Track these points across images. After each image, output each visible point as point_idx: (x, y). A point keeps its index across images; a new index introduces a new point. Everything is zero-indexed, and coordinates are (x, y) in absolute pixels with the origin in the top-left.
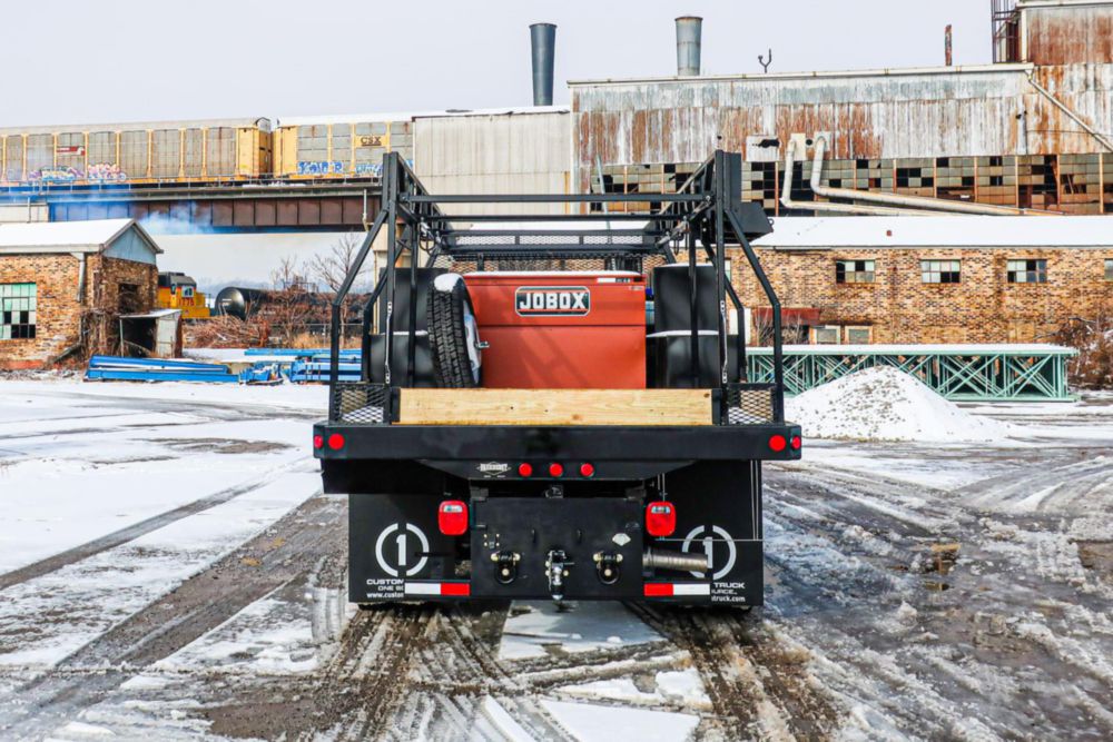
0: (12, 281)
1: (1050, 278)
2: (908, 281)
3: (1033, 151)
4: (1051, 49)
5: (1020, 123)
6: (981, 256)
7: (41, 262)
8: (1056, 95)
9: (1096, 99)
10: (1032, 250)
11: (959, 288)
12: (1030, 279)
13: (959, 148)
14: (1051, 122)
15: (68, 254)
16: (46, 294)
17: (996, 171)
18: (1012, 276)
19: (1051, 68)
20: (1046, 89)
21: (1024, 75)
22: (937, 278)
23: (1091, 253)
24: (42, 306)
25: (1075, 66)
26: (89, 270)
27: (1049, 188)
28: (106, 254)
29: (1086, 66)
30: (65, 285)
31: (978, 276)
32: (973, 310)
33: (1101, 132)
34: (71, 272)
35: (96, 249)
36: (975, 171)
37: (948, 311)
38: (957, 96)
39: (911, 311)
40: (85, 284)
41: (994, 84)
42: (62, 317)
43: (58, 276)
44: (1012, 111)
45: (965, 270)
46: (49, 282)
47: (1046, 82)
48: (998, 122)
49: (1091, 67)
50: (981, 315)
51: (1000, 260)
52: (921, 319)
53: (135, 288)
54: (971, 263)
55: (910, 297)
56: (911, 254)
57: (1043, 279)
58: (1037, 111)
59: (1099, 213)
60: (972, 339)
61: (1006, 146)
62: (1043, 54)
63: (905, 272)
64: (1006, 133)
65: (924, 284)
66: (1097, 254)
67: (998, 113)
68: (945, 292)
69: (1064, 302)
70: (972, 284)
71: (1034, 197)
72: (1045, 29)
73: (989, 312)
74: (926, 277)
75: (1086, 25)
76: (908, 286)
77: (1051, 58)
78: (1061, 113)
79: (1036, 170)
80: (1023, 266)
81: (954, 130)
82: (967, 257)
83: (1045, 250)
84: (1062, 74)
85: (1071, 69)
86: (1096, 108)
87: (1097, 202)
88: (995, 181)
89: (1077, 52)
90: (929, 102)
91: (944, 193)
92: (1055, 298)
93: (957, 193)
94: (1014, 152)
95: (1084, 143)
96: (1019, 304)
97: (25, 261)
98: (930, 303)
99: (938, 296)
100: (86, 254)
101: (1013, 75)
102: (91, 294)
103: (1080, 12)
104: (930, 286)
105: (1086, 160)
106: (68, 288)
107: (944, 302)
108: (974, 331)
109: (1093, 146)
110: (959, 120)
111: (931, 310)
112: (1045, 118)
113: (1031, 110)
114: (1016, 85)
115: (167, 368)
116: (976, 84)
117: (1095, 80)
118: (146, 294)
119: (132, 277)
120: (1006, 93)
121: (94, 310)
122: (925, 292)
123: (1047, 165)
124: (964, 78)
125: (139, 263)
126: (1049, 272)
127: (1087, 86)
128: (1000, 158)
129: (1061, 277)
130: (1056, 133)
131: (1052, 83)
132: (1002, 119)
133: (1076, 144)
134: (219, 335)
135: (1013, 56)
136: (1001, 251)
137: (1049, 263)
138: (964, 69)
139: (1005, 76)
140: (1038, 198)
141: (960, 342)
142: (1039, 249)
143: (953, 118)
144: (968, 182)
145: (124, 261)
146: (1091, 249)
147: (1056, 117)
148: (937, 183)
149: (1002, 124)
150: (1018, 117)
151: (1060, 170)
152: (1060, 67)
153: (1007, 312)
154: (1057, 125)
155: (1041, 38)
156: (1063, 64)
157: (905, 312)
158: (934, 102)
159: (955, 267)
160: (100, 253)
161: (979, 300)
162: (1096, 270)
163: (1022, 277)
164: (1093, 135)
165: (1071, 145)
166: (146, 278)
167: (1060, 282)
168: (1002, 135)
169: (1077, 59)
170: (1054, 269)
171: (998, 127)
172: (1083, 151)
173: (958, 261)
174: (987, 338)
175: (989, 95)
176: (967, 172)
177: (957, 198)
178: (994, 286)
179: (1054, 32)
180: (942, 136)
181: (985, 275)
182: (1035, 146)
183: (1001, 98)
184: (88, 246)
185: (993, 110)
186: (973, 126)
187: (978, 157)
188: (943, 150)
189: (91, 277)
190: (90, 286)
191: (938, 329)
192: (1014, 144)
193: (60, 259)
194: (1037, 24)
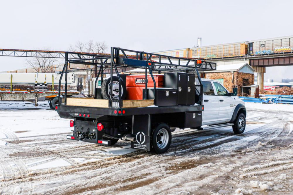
0: (219, 78)
7: (225, 74)
15: (230, 72)
16: (226, 81)
24: (225, 84)
26: (235, 75)
28: (239, 72)
30: (229, 79)
34: (231, 76)
35: (236, 71)
40: (234, 79)
42: (229, 87)
43: (228, 77)
46: (226, 78)
53: (247, 80)
97: (221, 74)
100: (234, 72)
102: (235, 81)
106: (230, 80)
115: (246, 99)
118: (251, 81)
119: (246, 77)
121: (236, 85)
125: (249, 74)
134: (283, 92)
145: (244, 73)
160: (237, 71)
166: (251, 77)
184: (234, 70)
189: (235, 77)
190: (235, 79)
193: (228, 73)
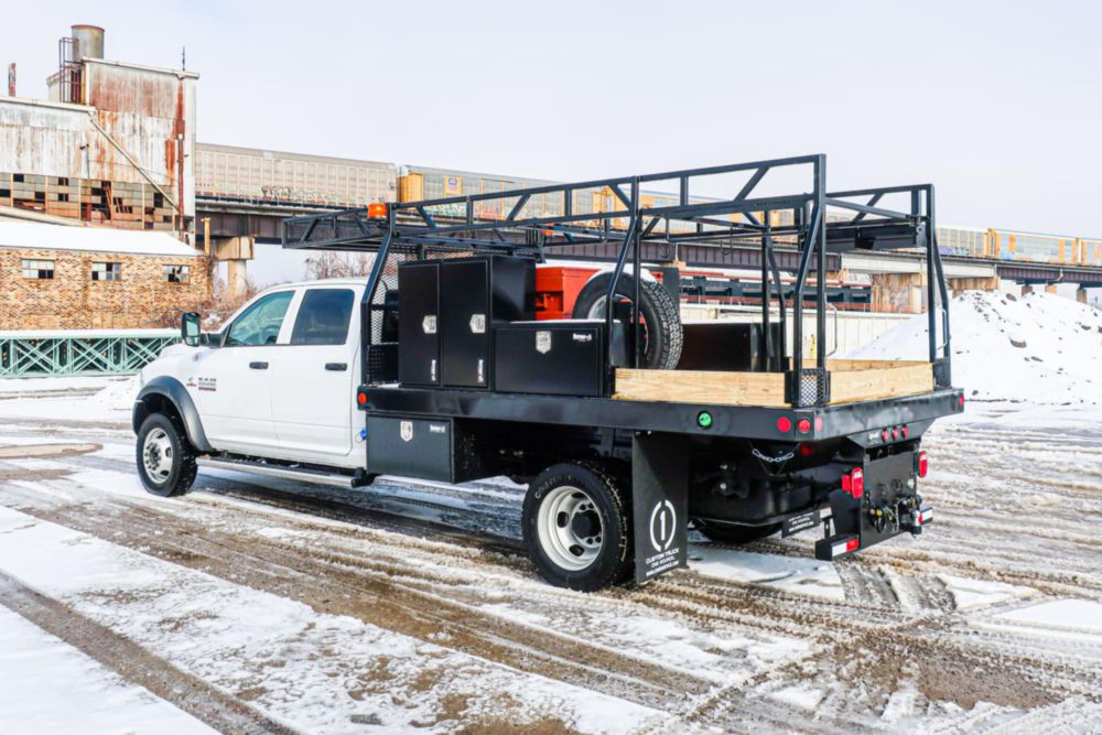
1: (124, 278)
2: (12, 277)
3: (93, 176)
4: (108, 98)
5: (83, 153)
6: (71, 258)
8: (111, 135)
9: (141, 143)
10: (111, 255)
11: (54, 283)
12: (109, 277)
13: (33, 167)
14: (108, 156)
17: (63, 189)
18: (95, 276)
19: (108, 113)
20: (104, 128)
21: (86, 115)
22: (35, 275)
23: (154, 259)
25: (126, 115)
27: (103, 206)
29: (134, 116)
31: (69, 274)
32: (64, 301)
33: (144, 167)
36: (45, 188)
37: (44, 302)
38: (32, 124)
39: (13, 301)
41: (64, 120)
44: (78, 142)
45: (59, 269)
47: (104, 123)
48: (66, 150)
49: (138, 117)
50: (72, 305)
51: (87, 262)
52: (21, 309)
54: (64, 263)
55: (13, 290)
56: (14, 253)
57: (118, 278)
58: (97, 145)
59: (141, 229)
60: (64, 325)
61: (72, 171)
62: (101, 102)
63: (8, 268)
64: (72, 158)
65: (25, 279)
66: (158, 261)
67: (66, 143)
68: (42, 286)
69: (134, 296)
70: (64, 281)
71: (93, 213)
72: (104, 82)
73: (78, 304)
74: (26, 274)
75: (135, 84)
76: (11, 281)
77: (108, 104)
78: (115, 150)
79: (96, 192)
80: (104, 267)
81: (29, 152)
82: (60, 258)
83: (121, 256)
84: (116, 119)
85: (123, 116)
86: (141, 149)
87: (139, 220)
88: (63, 197)
89: (128, 105)
90: (8, 125)
91: (19, 203)
92: (128, 294)
93: (31, 204)
94: (77, 176)
95: (131, 175)
96: (100, 297)
98: (29, 296)
99: (36, 290)
101: (78, 114)
103: (131, 74)
104: (30, 281)
105: (131, 188)
107: (42, 294)
108: (66, 319)
109: (138, 178)
110: (33, 144)
111: (30, 301)
112: (103, 152)
113: (92, 145)
114: (79, 122)
116: (47, 116)
117: (141, 128)
120: (73, 128)
122: (26, 286)
123: (102, 190)
124: (37, 110)
126: (123, 273)
127: (134, 131)
128: (67, 180)
129: (132, 277)
130: (111, 164)
131: (108, 126)
132: (69, 148)
133: (126, 175)
135: (76, 97)
136: (87, 255)
137: (123, 266)
138: (39, 103)
139: (71, 113)
140: (96, 214)
141: (54, 328)
142: (116, 254)
143: (28, 143)
144: (40, 197)
146: (152, 256)
147: (111, 152)
148: (14, 194)
149: (69, 152)
150: (82, 148)
151: (114, 193)
152: (115, 114)
153: (91, 303)
154: (112, 158)
155: (102, 90)
156: (117, 111)
157: (7, 302)
158: (12, 126)
159: (49, 266)
161: (70, 293)
162: (157, 273)
163: (102, 276)
164: (138, 169)
165: (122, 175)
167: (131, 279)
168: (69, 160)
169: (127, 109)
170: (126, 271)
171: (66, 154)
172: (131, 181)
173: (53, 261)
174: (76, 325)
175: (59, 127)
176: (39, 189)
177: (31, 209)
178: (82, 282)
179: (111, 86)
180: (18, 155)
181: (74, 273)
182: (96, 173)
183: (68, 131)
185: (62, 138)
186: (45, 151)
187: (49, 177)
188: (19, 167)
191: (36, 317)
192: (78, 169)
194: (98, 76)
